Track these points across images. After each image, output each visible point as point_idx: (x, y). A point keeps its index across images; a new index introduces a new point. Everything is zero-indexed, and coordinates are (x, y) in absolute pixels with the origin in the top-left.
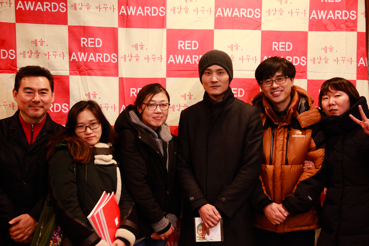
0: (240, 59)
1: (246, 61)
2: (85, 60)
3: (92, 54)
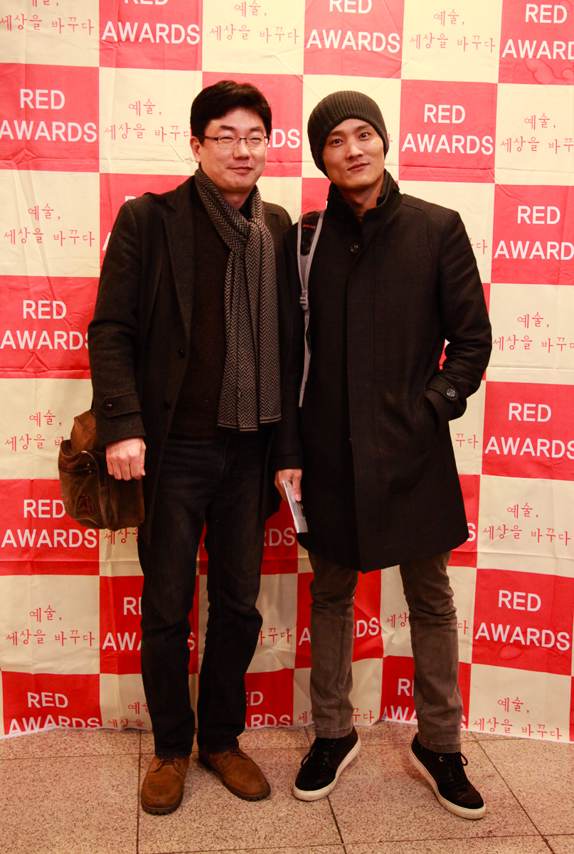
2: (28, 138)
3: (42, 124)
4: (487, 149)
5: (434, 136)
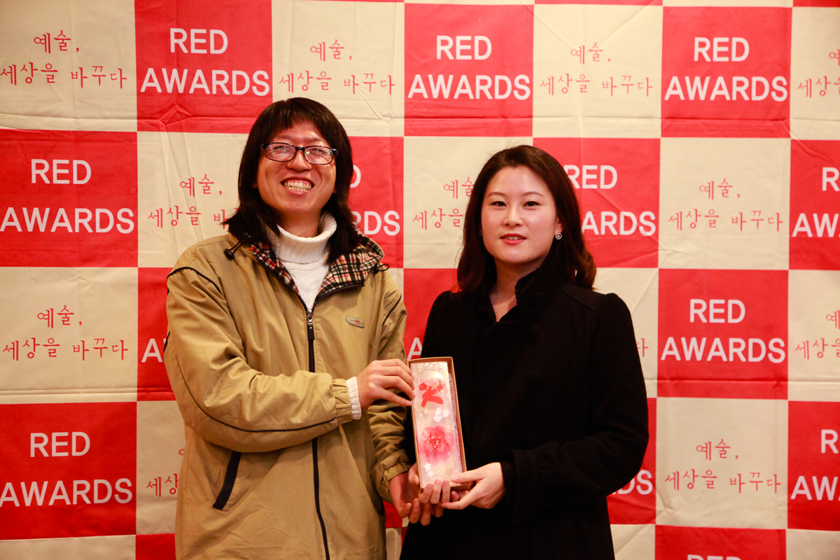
0: (604, 85)
1: (620, 92)
2: (181, 90)
3: (199, 73)
4: (780, 94)
5: (708, 79)
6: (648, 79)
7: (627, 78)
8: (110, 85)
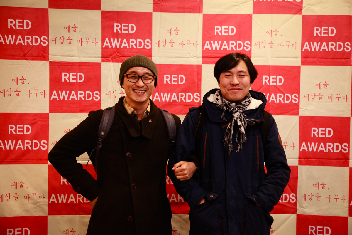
0: (279, 45)
1: (285, 47)
2: (118, 47)
3: (125, 40)
4: (348, 49)
5: (319, 43)
6: (296, 43)
7: (288, 43)
8: (92, 45)
